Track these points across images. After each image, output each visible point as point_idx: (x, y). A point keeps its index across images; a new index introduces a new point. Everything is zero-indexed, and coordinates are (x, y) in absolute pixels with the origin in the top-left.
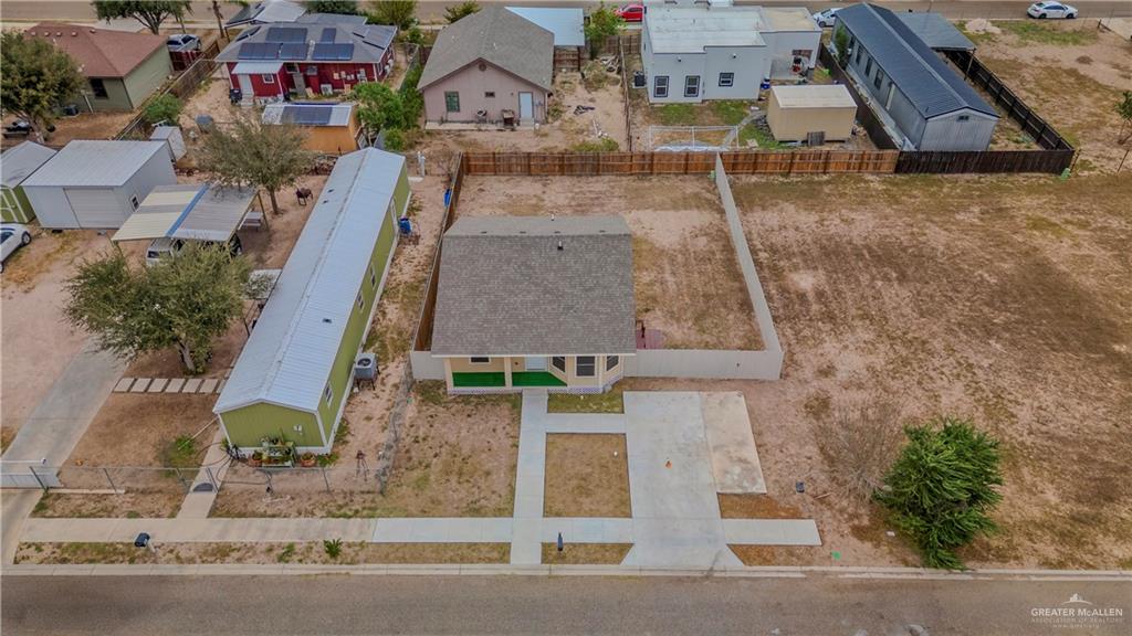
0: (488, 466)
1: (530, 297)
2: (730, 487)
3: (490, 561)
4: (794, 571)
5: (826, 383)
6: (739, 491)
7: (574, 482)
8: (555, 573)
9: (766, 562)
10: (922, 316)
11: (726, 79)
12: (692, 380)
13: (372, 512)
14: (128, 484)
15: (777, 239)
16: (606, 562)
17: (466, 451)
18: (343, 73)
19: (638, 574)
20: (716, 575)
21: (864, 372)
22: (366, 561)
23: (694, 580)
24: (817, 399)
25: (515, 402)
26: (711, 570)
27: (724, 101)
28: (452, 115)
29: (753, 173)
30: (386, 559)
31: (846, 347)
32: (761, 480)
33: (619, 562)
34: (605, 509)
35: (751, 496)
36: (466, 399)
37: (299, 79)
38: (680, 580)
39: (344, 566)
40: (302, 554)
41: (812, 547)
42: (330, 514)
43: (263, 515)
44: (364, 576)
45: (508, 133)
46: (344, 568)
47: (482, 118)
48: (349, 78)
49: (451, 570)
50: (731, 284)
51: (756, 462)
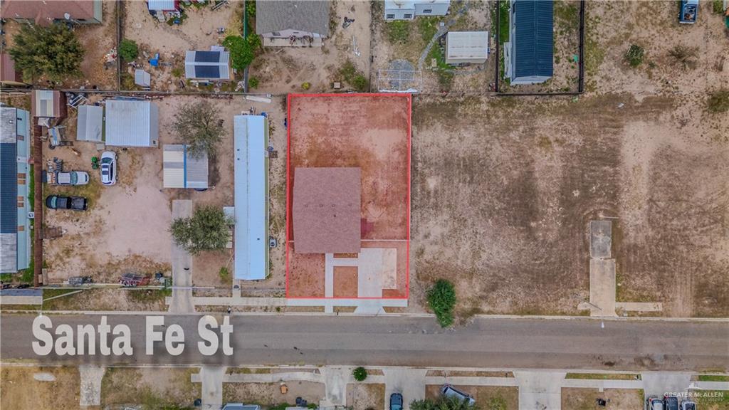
0: (316, 279)
2: (386, 287)
3: (320, 311)
4: (398, 315)
5: (426, 241)
6: (389, 288)
7: (342, 285)
8: (337, 315)
9: (392, 312)
10: (470, 205)
11: (427, 11)
13: (286, 296)
14: (214, 285)
15: (428, 153)
16: (350, 312)
17: (310, 273)
19: (358, 315)
20: (379, 316)
22: (287, 312)
23: (372, 317)
24: (420, 249)
26: (377, 314)
27: (426, 17)
28: (277, 37)
30: (292, 311)
31: (437, 223)
32: (395, 285)
33: (353, 312)
34: (350, 295)
35: (391, 290)
38: (368, 317)
40: (270, 309)
41: (405, 307)
42: (274, 296)
43: (256, 296)
44: (288, 316)
45: (307, 49)
46: (282, 313)
47: (293, 38)
49: (310, 314)
51: (395, 279)
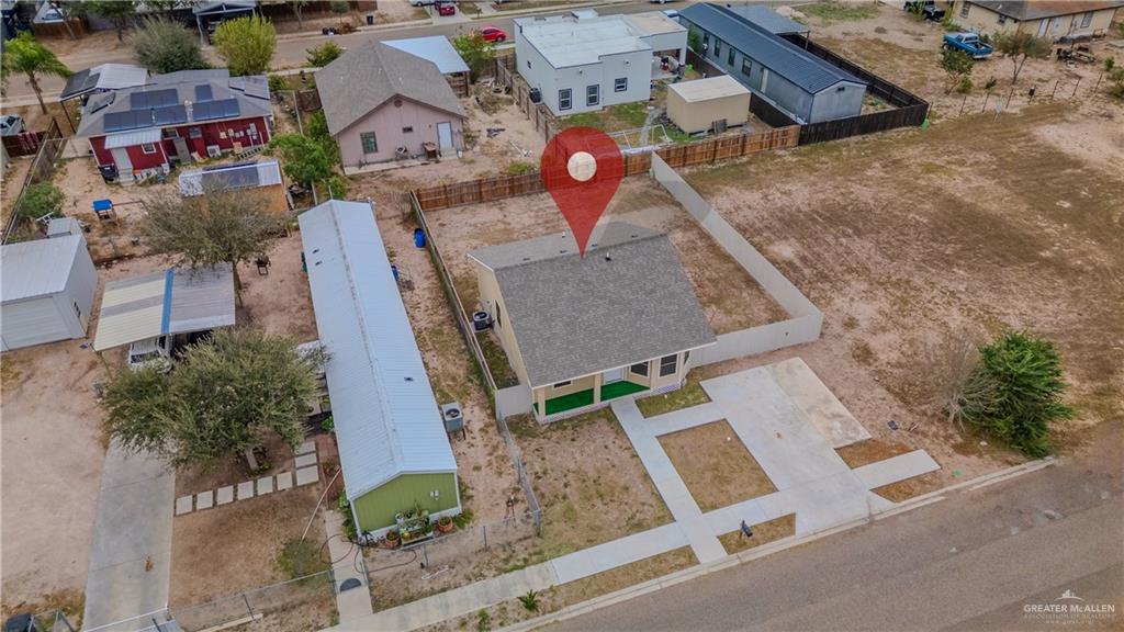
0: (622, 482)
1: (601, 311)
2: (841, 441)
3: (682, 567)
4: (933, 497)
5: (856, 333)
6: (850, 442)
7: (709, 475)
8: (747, 559)
9: (909, 495)
10: (892, 260)
11: (621, 84)
12: (749, 357)
13: (541, 557)
14: (261, 606)
16: (782, 536)
17: (592, 474)
18: (231, 132)
19: (814, 538)
20: (878, 518)
21: (878, 316)
22: (566, 604)
23: (863, 528)
24: (858, 348)
25: (609, 416)
26: (871, 516)
27: (621, 106)
28: (371, 157)
29: (684, 166)
30: (583, 596)
31: (852, 299)
32: (861, 428)
33: (793, 532)
34: (751, 490)
35: (860, 444)
36: (559, 425)
37: (181, 145)
38: (852, 532)
39: (548, 615)
40: (499, 617)
41: (934, 472)
42: (501, 571)
43: (433, 593)
44: (573, 619)
45: (433, 166)
46: (550, 618)
47: (402, 155)
48: (237, 135)
49: (651, 586)
50: (726, 265)
51: (849, 414)
